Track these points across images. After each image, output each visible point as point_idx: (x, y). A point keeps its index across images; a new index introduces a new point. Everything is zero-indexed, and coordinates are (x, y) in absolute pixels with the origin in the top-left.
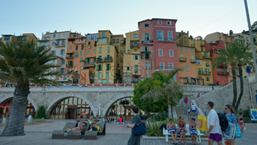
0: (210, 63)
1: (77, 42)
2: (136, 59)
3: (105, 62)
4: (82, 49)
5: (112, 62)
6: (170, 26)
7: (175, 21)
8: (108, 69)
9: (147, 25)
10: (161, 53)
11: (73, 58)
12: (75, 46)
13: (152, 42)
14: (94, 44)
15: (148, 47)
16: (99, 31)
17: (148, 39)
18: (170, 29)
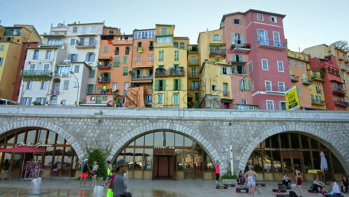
0: (321, 87)
1: (117, 41)
2: (225, 73)
3: (171, 76)
4: (127, 53)
5: (184, 76)
6: (275, 24)
7: (283, 16)
8: (177, 87)
9: (237, 22)
10: (265, 65)
11: (109, 68)
12: (114, 48)
13: (248, 47)
14: (149, 45)
15: (240, 56)
16: (157, 25)
17: (239, 42)
18: (276, 29)
